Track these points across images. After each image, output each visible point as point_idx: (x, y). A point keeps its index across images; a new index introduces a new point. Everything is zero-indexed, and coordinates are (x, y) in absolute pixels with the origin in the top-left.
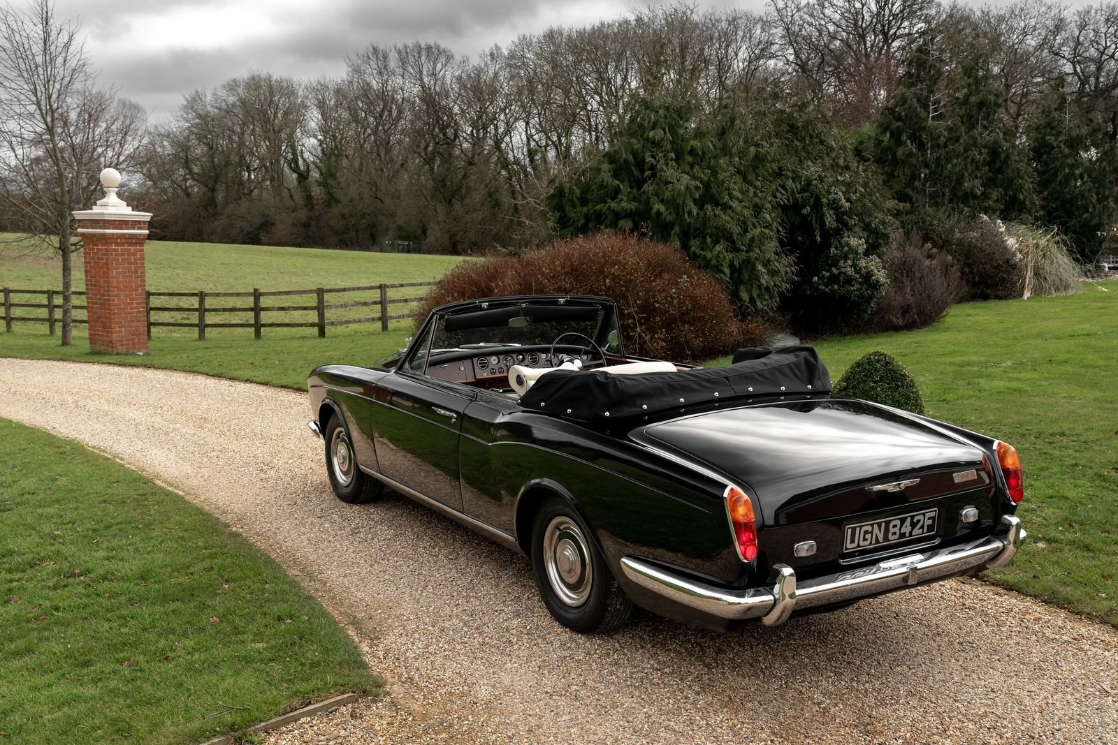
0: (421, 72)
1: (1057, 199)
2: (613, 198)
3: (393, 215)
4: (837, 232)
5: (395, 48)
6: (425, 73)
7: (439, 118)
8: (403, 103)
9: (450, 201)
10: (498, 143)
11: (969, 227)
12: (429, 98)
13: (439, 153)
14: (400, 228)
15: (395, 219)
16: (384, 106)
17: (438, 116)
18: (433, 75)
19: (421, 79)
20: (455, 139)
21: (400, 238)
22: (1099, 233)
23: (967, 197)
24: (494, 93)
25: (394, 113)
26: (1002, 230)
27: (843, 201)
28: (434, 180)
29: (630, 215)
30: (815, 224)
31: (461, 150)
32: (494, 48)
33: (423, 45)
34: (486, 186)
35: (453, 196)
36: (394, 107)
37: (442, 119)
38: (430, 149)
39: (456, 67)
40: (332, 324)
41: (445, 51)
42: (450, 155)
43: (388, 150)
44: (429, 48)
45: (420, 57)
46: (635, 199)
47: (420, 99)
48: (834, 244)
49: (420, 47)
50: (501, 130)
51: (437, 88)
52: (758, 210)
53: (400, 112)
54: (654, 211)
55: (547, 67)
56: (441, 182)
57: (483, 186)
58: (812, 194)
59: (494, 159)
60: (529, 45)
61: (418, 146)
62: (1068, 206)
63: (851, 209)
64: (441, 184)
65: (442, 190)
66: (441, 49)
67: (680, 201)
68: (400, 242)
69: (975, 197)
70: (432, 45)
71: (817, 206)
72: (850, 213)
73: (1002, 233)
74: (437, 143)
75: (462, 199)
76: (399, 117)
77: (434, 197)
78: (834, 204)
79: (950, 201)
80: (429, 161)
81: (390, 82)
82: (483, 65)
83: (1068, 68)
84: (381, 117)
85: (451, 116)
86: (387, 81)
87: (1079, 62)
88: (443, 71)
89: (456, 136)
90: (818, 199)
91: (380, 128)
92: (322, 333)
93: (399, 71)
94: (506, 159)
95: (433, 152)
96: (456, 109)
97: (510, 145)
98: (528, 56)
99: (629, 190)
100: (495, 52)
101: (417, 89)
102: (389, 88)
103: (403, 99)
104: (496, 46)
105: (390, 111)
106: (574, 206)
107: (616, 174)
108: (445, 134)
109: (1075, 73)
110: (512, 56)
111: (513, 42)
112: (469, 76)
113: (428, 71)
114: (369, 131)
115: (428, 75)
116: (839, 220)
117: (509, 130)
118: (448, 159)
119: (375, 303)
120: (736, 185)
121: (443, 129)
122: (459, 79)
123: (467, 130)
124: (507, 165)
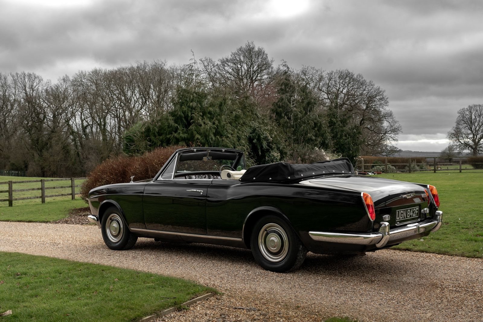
0: (25, 86)
1: (338, 144)
2: (176, 132)
3: (8, 158)
4: (268, 151)
5: (11, 74)
6: (27, 86)
7: (35, 109)
8: (14, 101)
9: (41, 151)
10: (67, 121)
11: (311, 153)
12: (29, 99)
13: (35, 126)
14: (13, 164)
15: (10, 160)
18: (32, 88)
19: (25, 90)
20: (44, 119)
21: (13, 170)
22: (355, 158)
23: (309, 141)
24: (65, 98)
25: (9, 107)
26: (324, 154)
27: (270, 137)
28: (32, 140)
29: (184, 140)
30: (259, 147)
31: (47, 124)
32: (65, 77)
33: (26, 73)
34: (62, 143)
35: (43, 148)
36: (9, 104)
37: (37, 109)
38: (30, 124)
39: (44, 85)
40: (16, 199)
41: (38, 77)
42: (41, 127)
44: (30, 75)
45: (25, 79)
46: (185, 133)
47: (24, 99)
48: (267, 156)
49: (25, 74)
50: (69, 115)
51: (34, 94)
52: (239, 139)
53: (12, 106)
54: (196, 138)
55: (94, 87)
56: (36, 142)
57: (60, 143)
58: (256, 134)
59: (65, 129)
60: (84, 75)
62: (342, 147)
63: (272, 141)
65: (37, 145)
66: (36, 76)
67: (207, 133)
68: (13, 172)
69: (312, 140)
70: (31, 73)
71: (259, 139)
72: (272, 142)
73: (324, 155)
74: (34, 122)
75: (47, 150)
76: (12, 109)
77: (32, 148)
78: (266, 138)
79: (303, 142)
80: (29, 130)
81: (7, 91)
82: (59, 84)
83: (326, 96)
85: (41, 108)
86: (6, 90)
87: (329, 94)
88: (37, 87)
89: (45, 117)
90: (259, 136)
92: (11, 204)
93: (13, 85)
94: (72, 130)
95: (31, 126)
96: (45, 105)
97: (75, 122)
98: (84, 80)
99: (182, 128)
100: (66, 78)
101: (23, 95)
102: (7, 94)
103: (15, 99)
104: (66, 76)
105: (7, 106)
106: (155, 136)
107: (176, 122)
108: (38, 117)
109: (328, 98)
110: (75, 80)
111: (76, 74)
112: (52, 89)
113: (29, 86)
115: (29, 88)
116: (268, 145)
117: (73, 115)
118: (40, 129)
119: (38, 189)
120: (229, 127)
121: (38, 115)
122: (47, 90)
123: (50, 116)
124: (73, 133)
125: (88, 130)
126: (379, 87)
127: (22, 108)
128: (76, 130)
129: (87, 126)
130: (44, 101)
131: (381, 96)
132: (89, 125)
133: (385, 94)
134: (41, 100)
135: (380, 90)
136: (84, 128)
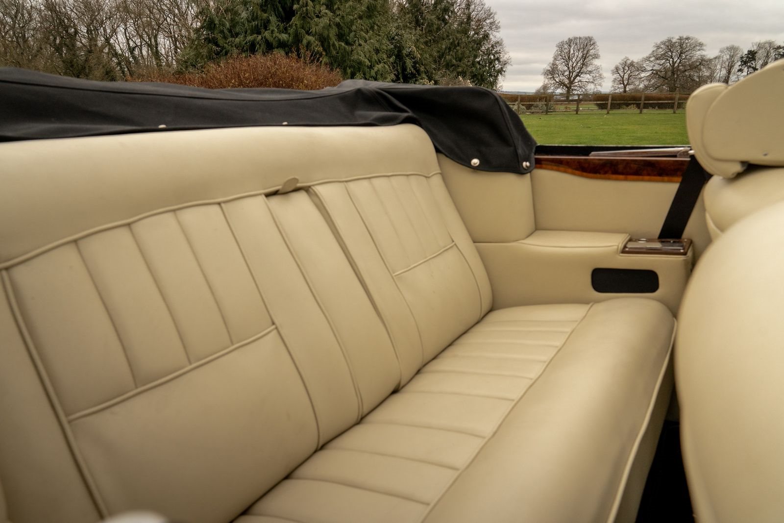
2: (266, 29)
8: (32, 9)
10: (107, 40)
12: (51, 6)
13: (65, 44)
16: (17, 11)
17: (60, 19)
20: (75, 35)
28: (63, 62)
29: (281, 45)
31: (81, 43)
34: (103, 67)
36: (25, 11)
37: (64, 21)
38: (58, 41)
42: (74, 46)
43: (25, 40)
47: (45, 7)
50: (108, 31)
54: (305, 42)
59: (106, 50)
61: (48, 39)
63: (420, 59)
64: (69, 65)
65: (71, 69)
67: (325, 34)
71: (400, 56)
72: (420, 62)
74: (62, 37)
76: (30, 19)
78: (410, 55)
80: (58, 49)
84: (16, 17)
85: (69, 19)
89: (76, 32)
90: (400, 50)
91: (17, 25)
94: (115, 50)
95: (60, 43)
96: (74, 15)
97: (117, 41)
103: (31, 6)
105: (23, 15)
108: (67, 31)
114: (7, 28)
116: (414, 67)
117: (114, 31)
118: (72, 47)
121: (66, 28)
123: (84, 29)
124: (116, 55)
125: (136, 52)
126: (490, 8)
127: (44, 19)
128: (120, 52)
129: (135, 48)
130: (72, 11)
131: (492, 20)
132: (137, 46)
133: (496, 17)
134: (67, 8)
135: (491, 11)
136: (132, 50)
